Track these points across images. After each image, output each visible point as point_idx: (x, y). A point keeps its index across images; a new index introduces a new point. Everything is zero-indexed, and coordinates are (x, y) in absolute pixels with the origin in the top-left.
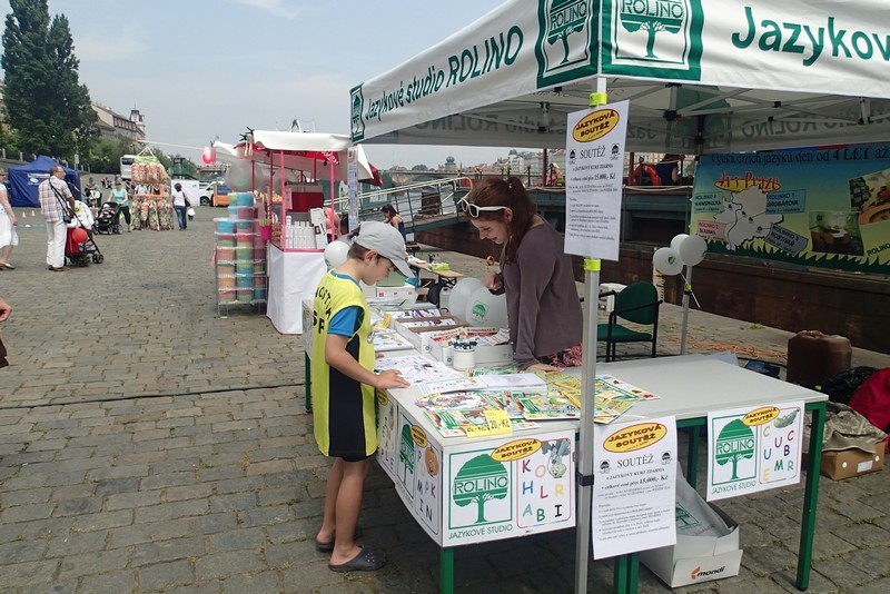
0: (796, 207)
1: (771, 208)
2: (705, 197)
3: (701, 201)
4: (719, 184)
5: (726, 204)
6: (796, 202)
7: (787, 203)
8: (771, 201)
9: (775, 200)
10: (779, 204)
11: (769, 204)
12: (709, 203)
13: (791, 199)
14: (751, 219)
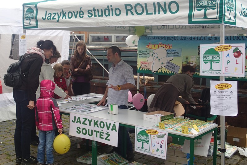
0: (178, 54)
1: (168, 55)
2: (143, 52)
3: (141, 53)
4: (147, 47)
5: (151, 54)
6: (178, 53)
7: (174, 53)
8: (168, 52)
9: (170, 52)
10: (171, 53)
11: (168, 54)
12: (144, 54)
13: (176, 52)
14: (159, 60)
